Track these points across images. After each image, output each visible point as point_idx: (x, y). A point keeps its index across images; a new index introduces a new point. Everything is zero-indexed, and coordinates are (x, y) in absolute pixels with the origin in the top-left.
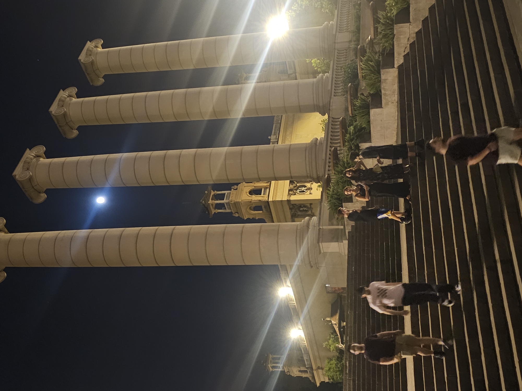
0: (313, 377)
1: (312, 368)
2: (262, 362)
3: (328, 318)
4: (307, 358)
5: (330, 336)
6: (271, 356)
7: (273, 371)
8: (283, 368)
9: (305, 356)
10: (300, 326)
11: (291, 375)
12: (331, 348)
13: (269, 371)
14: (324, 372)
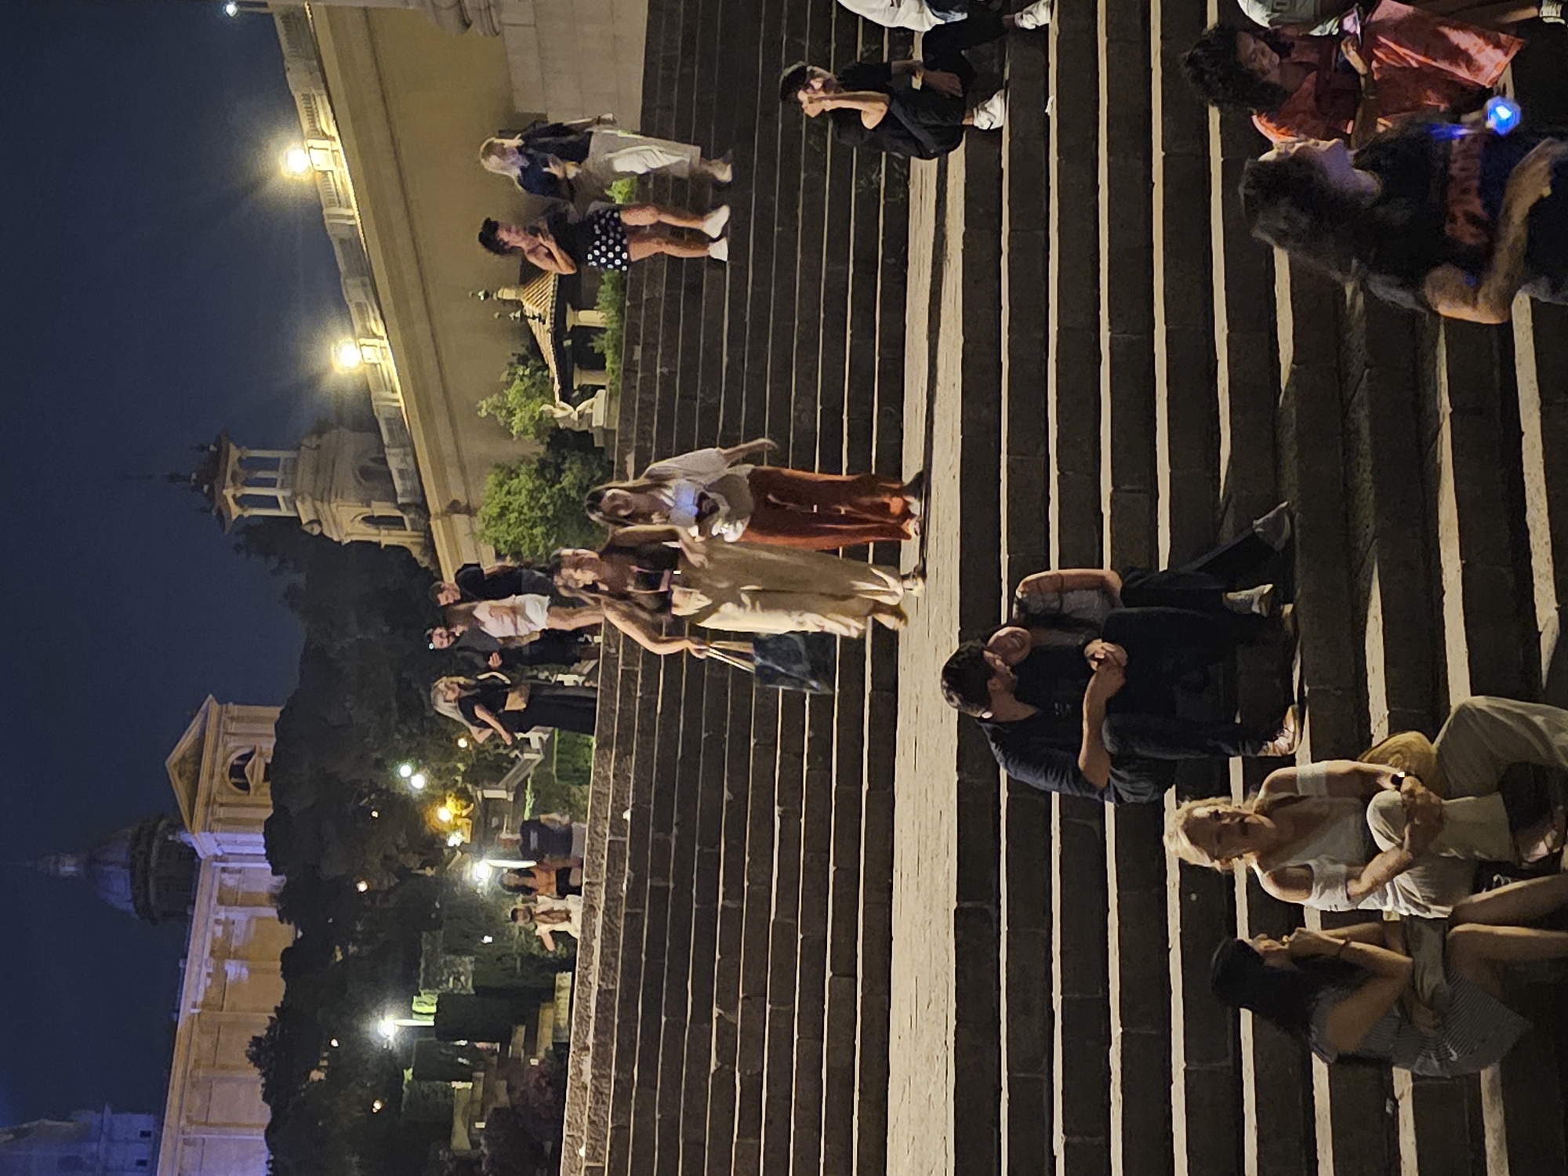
0: (430, 547)
1: (422, 507)
2: (194, 476)
3: (506, 290)
4: (402, 466)
5: (513, 371)
6: (234, 453)
7: (246, 515)
8: (291, 502)
9: (394, 455)
10: (375, 320)
11: (327, 533)
12: (516, 419)
13: (225, 513)
14: (479, 526)
